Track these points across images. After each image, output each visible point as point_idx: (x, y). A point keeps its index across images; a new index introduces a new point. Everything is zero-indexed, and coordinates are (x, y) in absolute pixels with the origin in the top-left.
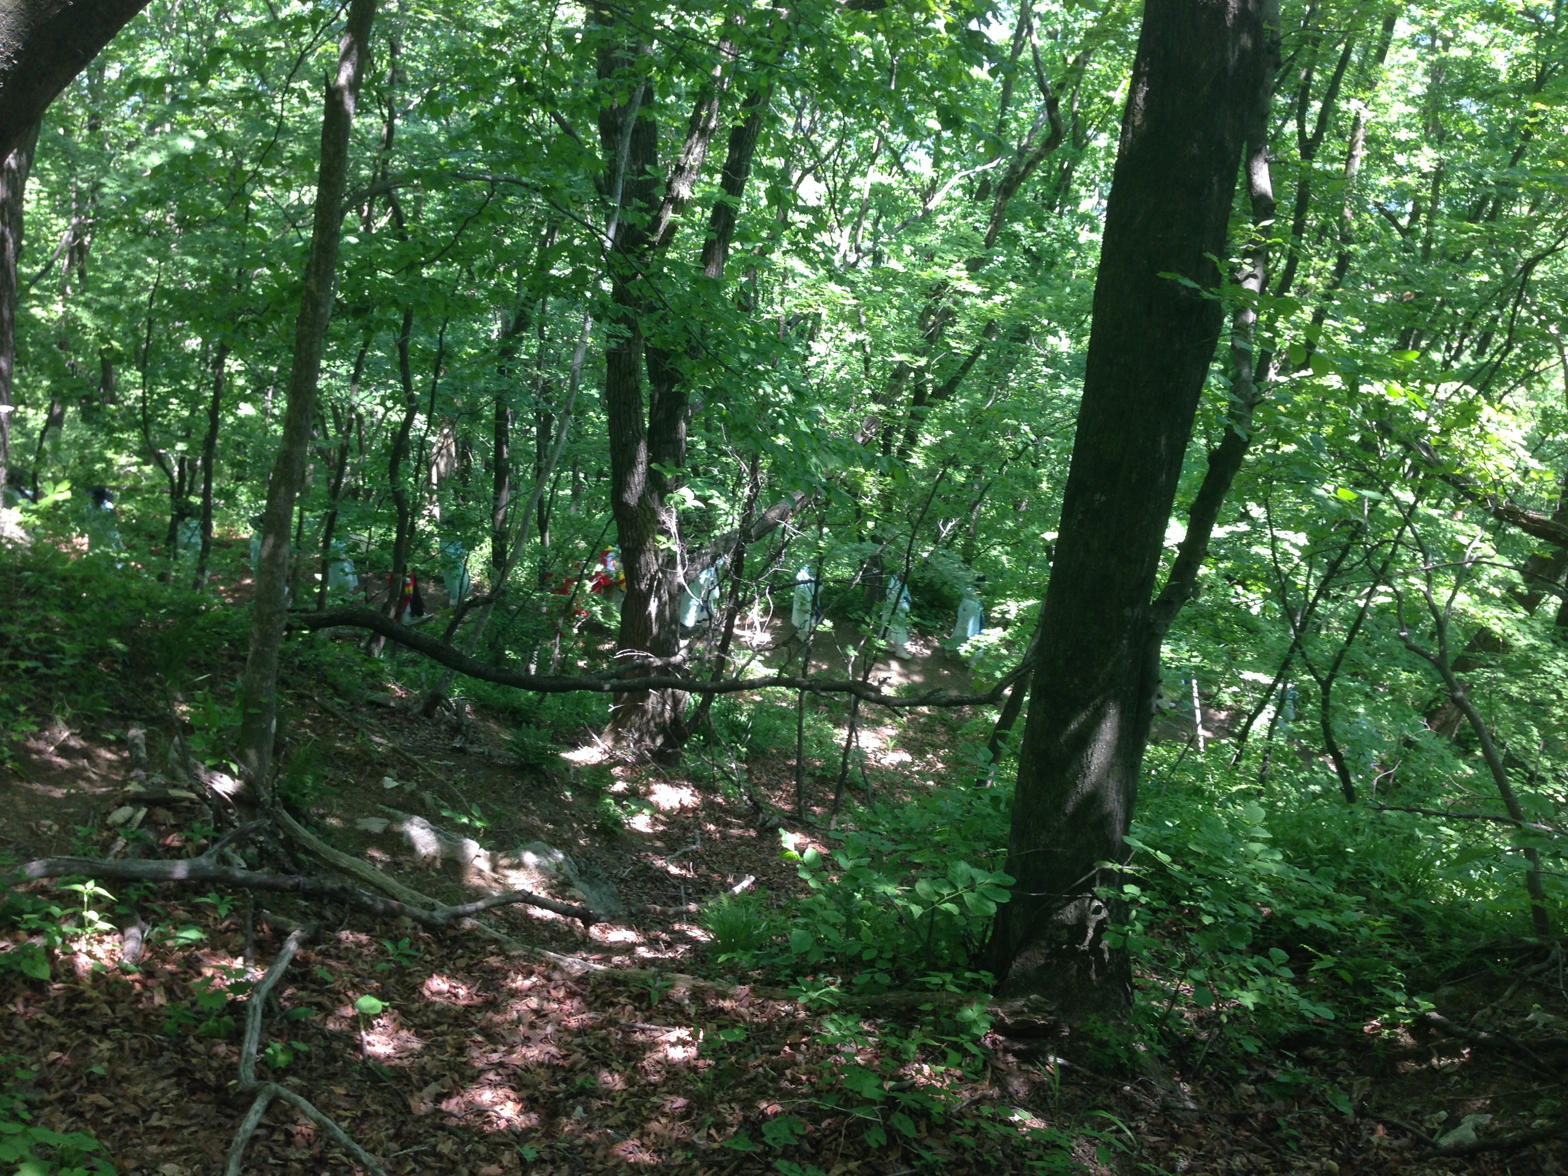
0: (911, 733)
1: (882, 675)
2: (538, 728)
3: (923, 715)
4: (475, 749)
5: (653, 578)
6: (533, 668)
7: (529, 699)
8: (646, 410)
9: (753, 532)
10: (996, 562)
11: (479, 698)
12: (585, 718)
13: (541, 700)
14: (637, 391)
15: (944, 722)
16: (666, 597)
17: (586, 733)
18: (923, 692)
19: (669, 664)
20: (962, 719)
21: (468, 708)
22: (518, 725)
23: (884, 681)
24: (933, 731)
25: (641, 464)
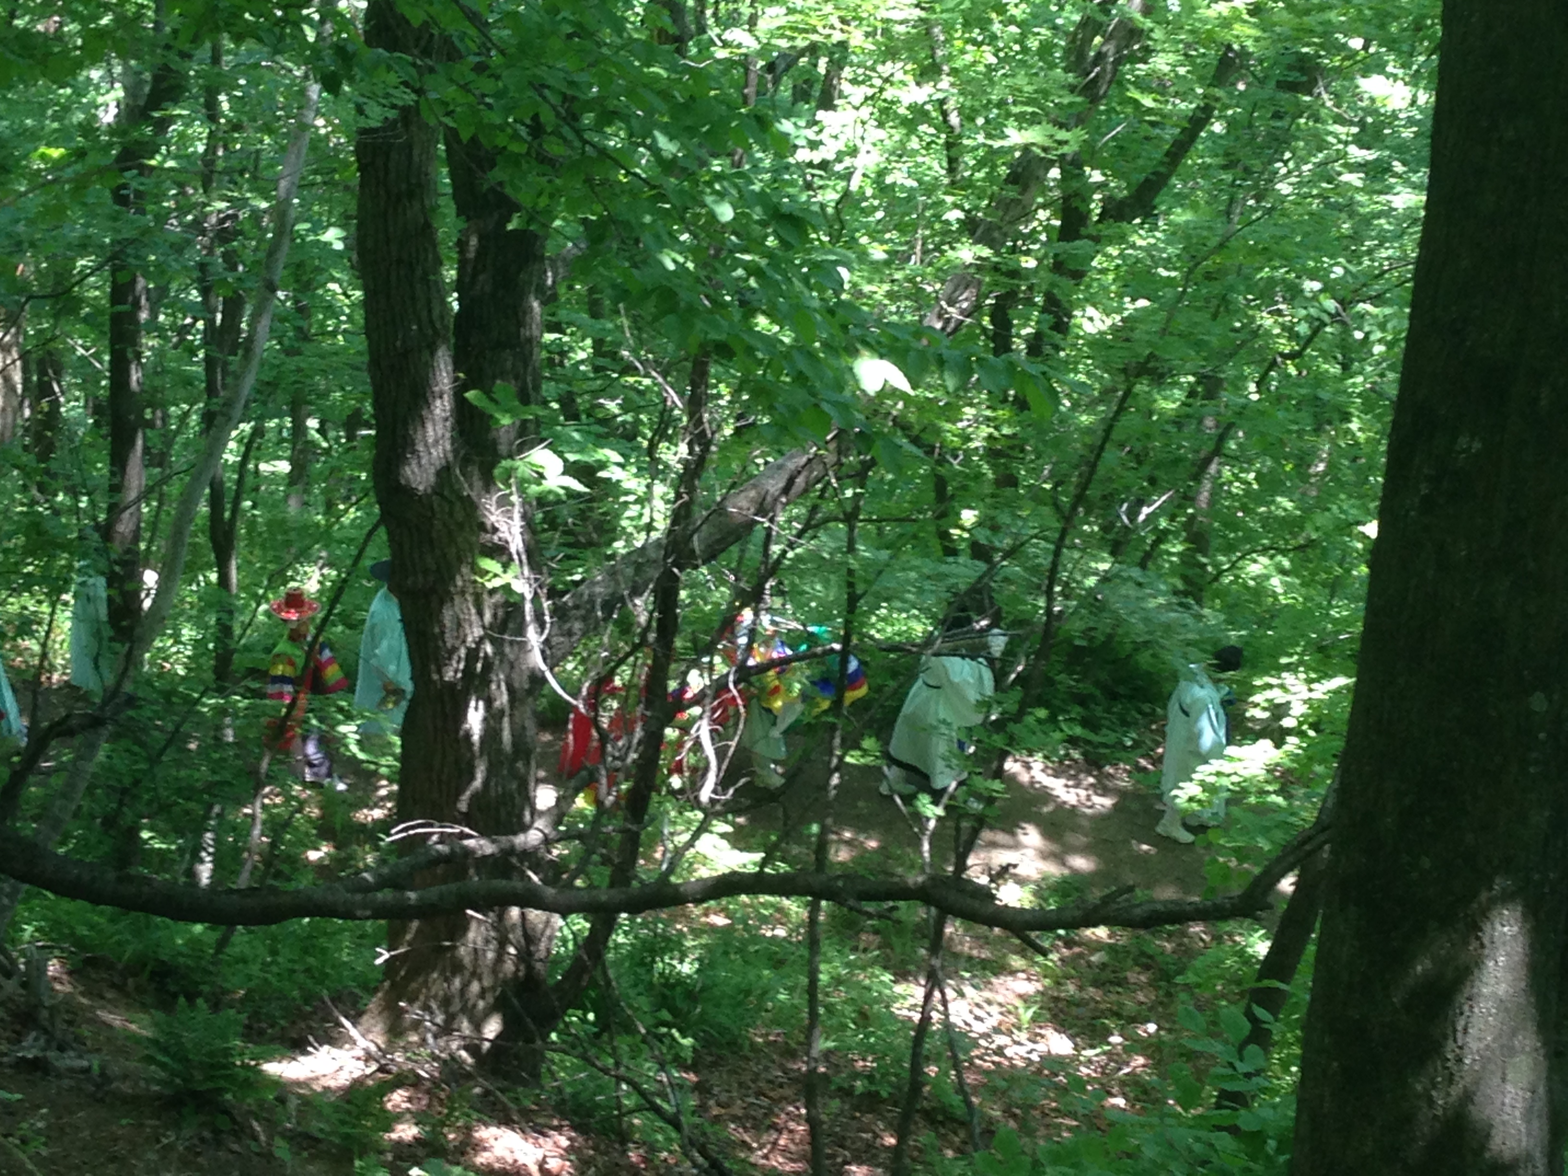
0: (1071, 988)
1: (1001, 858)
2: (216, 1005)
3: (1097, 946)
4: (70, 1060)
5: (472, 655)
6: (205, 872)
7: (194, 942)
8: (450, 274)
9: (696, 543)
10: (1259, 591)
11: (80, 943)
12: (322, 978)
13: (222, 944)
14: (426, 230)
15: (1146, 962)
16: (503, 699)
17: (328, 1017)
18: (1095, 895)
19: (511, 851)
20: (1186, 953)
21: (53, 967)
22: (166, 1003)
23: (1003, 873)
24: (1121, 982)
25: (441, 397)
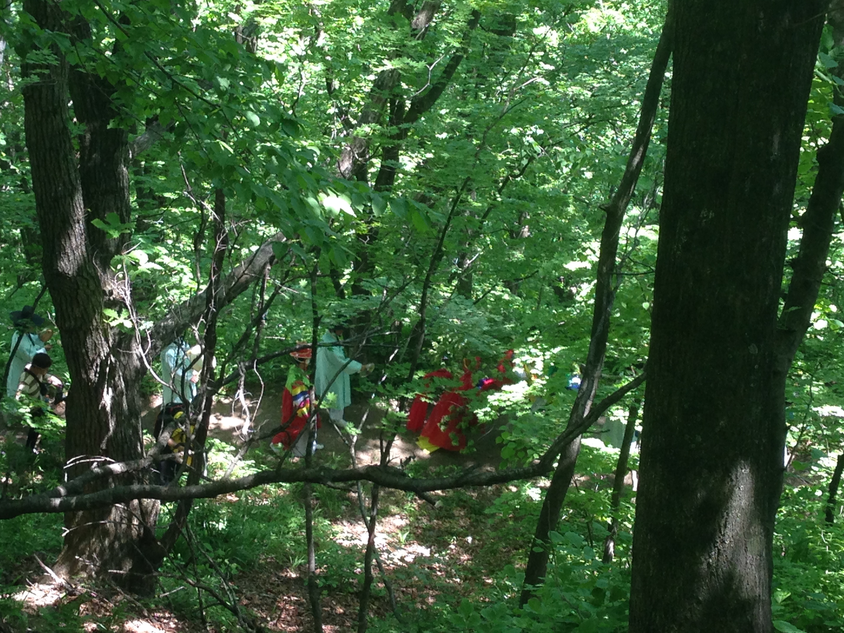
5: (104, 364)
15: (463, 504)
16: (122, 386)
25: (79, 223)
